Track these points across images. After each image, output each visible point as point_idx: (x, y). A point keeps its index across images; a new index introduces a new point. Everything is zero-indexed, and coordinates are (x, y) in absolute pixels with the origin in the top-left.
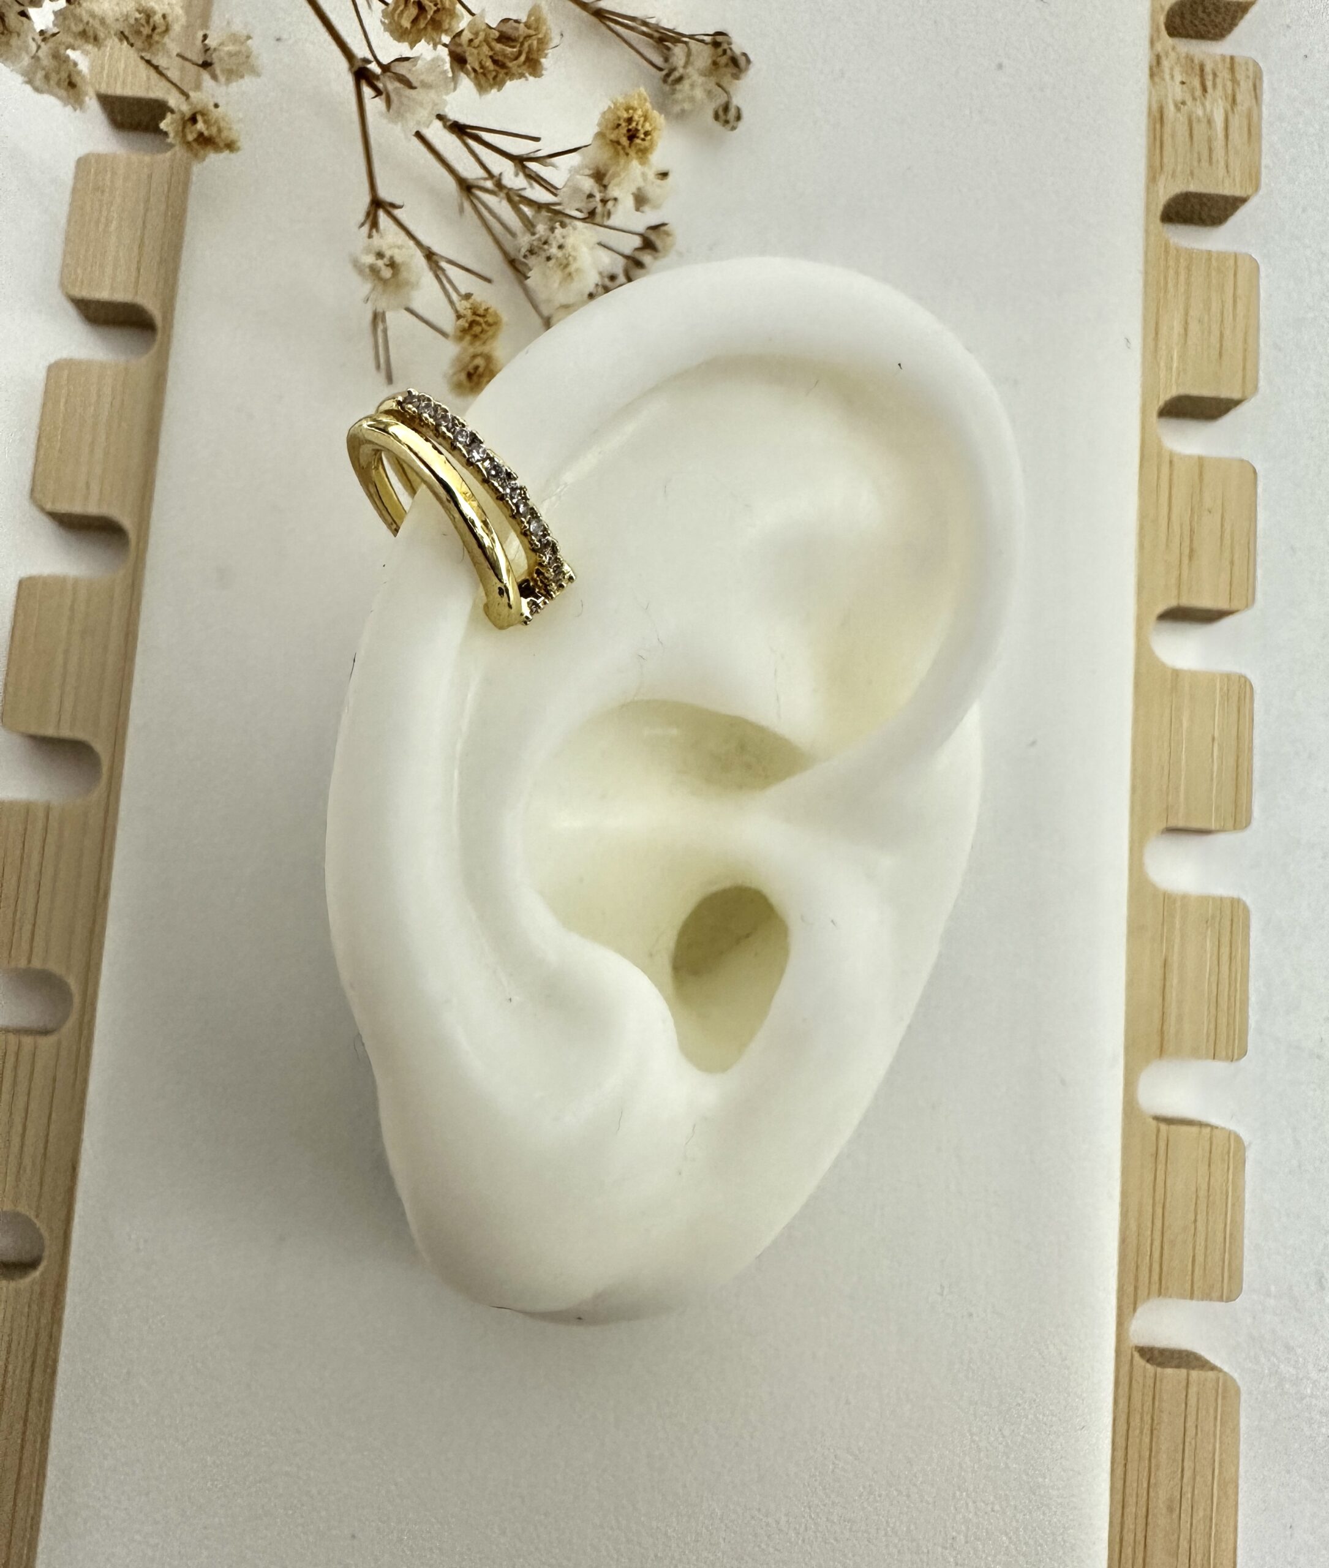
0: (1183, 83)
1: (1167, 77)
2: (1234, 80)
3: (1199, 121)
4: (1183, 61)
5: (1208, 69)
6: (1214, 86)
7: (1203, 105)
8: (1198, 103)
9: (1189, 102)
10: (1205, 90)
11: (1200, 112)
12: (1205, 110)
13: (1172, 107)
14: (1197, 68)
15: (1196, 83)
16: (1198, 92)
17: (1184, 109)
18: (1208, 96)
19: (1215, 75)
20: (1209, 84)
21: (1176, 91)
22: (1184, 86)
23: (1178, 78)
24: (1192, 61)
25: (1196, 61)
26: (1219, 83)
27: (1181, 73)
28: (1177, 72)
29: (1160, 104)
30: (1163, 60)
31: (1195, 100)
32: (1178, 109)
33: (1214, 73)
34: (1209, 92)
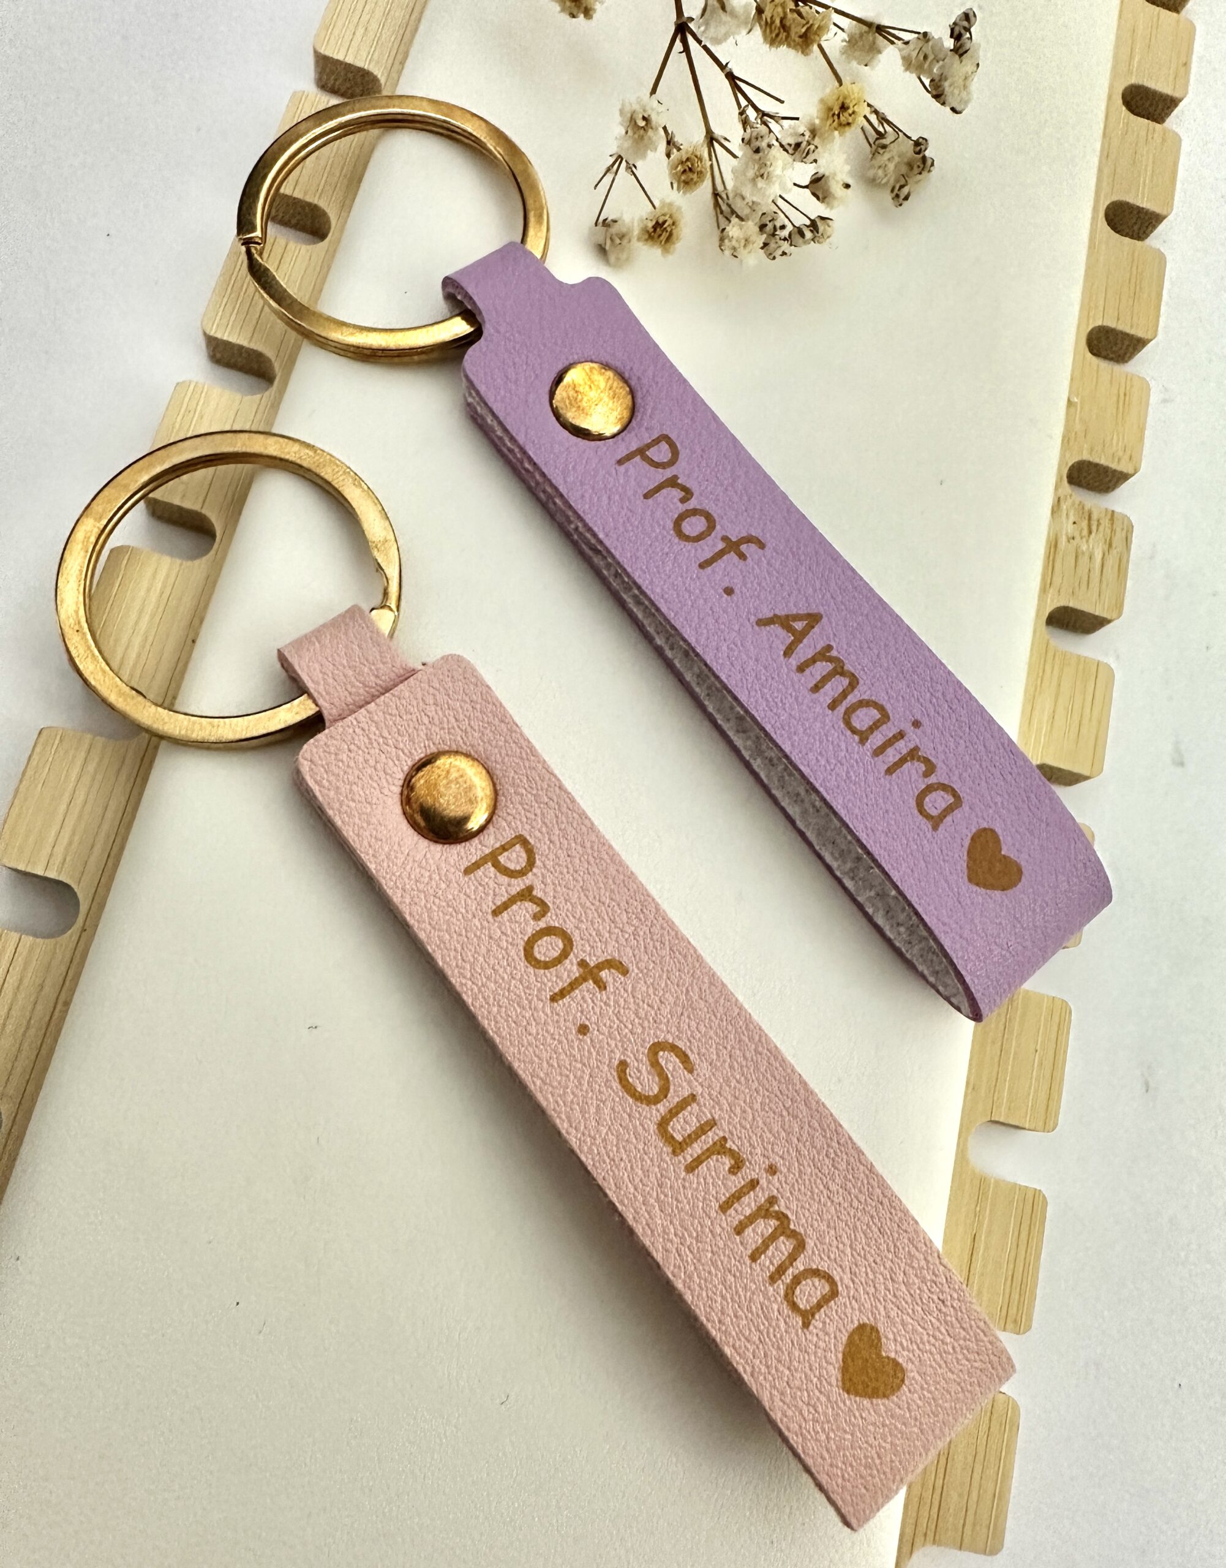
0: (1074, 523)
1: (1064, 516)
2: (1113, 531)
3: (1083, 553)
4: (1076, 506)
5: (1095, 517)
6: (1098, 530)
7: (1087, 541)
8: (1084, 540)
9: (1078, 538)
10: (1090, 532)
11: (1084, 548)
12: (1089, 546)
13: (1064, 539)
14: (1087, 514)
15: (1085, 524)
16: (1085, 532)
17: (1074, 543)
18: (1092, 538)
19: (1098, 525)
20: (1094, 528)
21: (1069, 528)
22: (1076, 525)
23: (1072, 518)
24: (1083, 508)
25: (1086, 508)
26: (1101, 529)
27: (1074, 515)
28: (1071, 514)
29: (1057, 535)
30: (1062, 502)
31: (1082, 538)
32: (1069, 541)
33: (1098, 521)
34: (1093, 534)
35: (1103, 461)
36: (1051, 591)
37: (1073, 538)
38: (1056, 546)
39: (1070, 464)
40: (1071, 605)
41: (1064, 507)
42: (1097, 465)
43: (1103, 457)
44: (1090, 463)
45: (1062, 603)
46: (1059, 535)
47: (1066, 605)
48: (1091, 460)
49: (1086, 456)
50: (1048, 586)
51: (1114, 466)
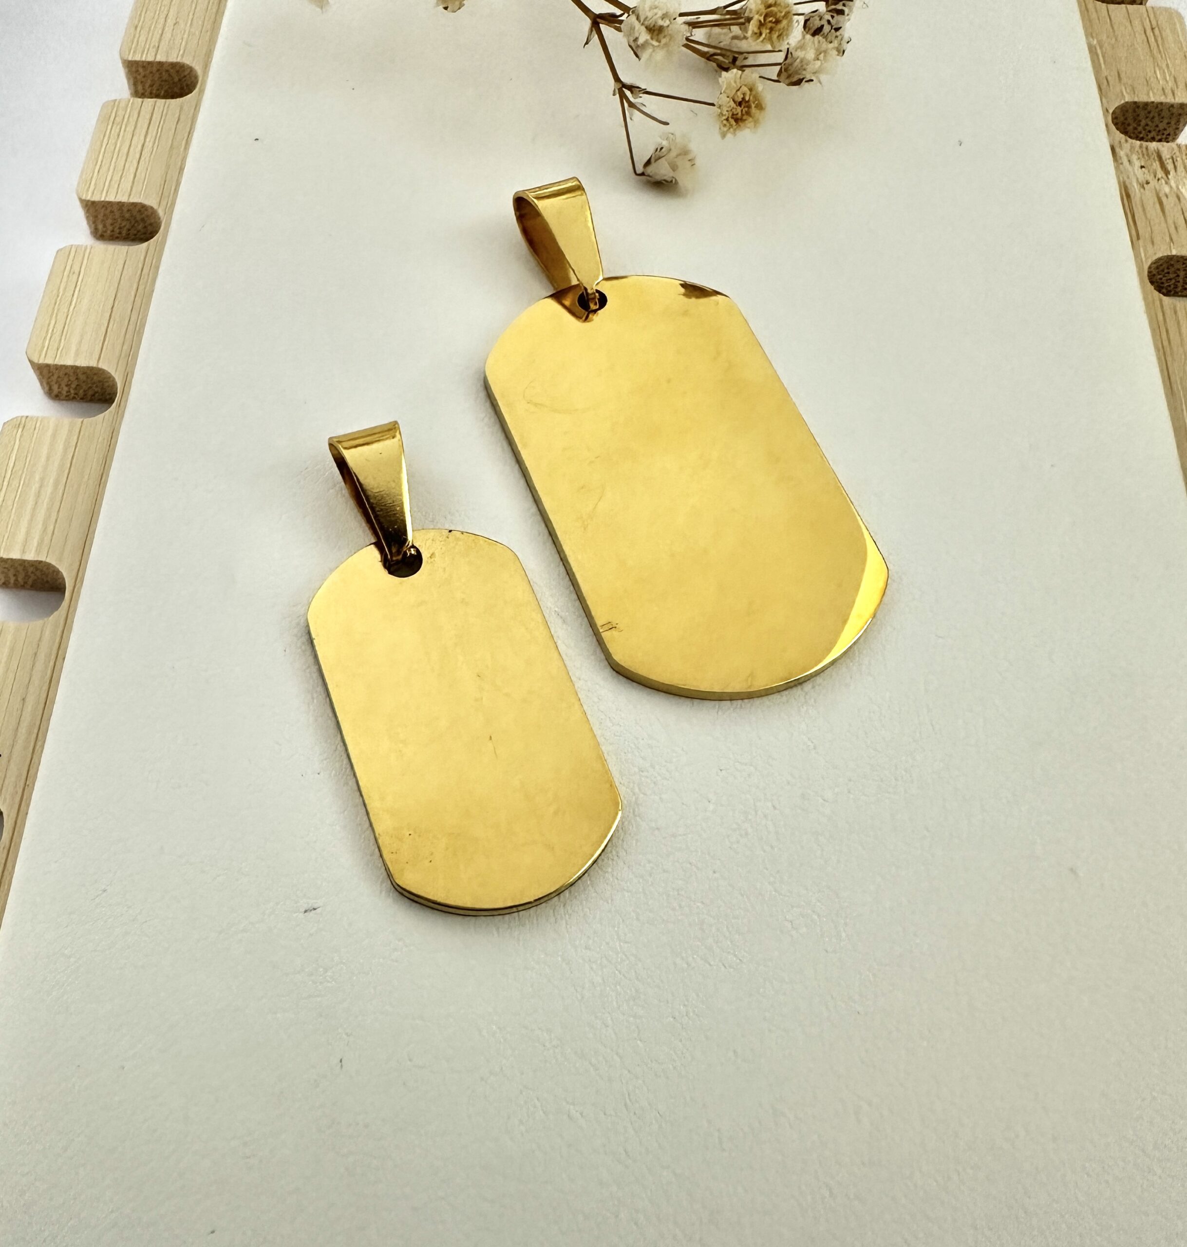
0: (1142, 167)
1: (1125, 160)
3: (1166, 195)
4: (1137, 148)
5: (1166, 155)
6: (1175, 167)
7: (1166, 183)
8: (1163, 182)
9: (1151, 182)
10: (1167, 173)
11: (1167, 189)
12: (1171, 187)
13: (1135, 184)
14: (1155, 155)
15: (1156, 165)
16: (1160, 174)
17: (1151, 188)
18: (1170, 177)
19: (1174, 162)
20: (1170, 167)
21: (1136, 174)
22: (1143, 169)
23: (1137, 164)
24: (1148, 150)
25: (1152, 151)
26: (1179, 164)
27: (1139, 158)
28: (1134, 157)
29: (1124, 183)
30: (1117, 150)
31: (1158, 180)
32: (1144, 189)
33: (1172, 158)
34: (1172, 172)
35: (1152, 99)
36: (1141, 242)
37: (1148, 183)
38: (1128, 196)
39: (1111, 111)
40: (1174, 252)
41: (1122, 153)
42: (1146, 104)
43: (1151, 94)
44: (1135, 103)
45: (1162, 251)
46: (1127, 183)
47: (1170, 254)
48: (1136, 100)
49: (1128, 99)
50: (1135, 238)
51: (1170, 99)
